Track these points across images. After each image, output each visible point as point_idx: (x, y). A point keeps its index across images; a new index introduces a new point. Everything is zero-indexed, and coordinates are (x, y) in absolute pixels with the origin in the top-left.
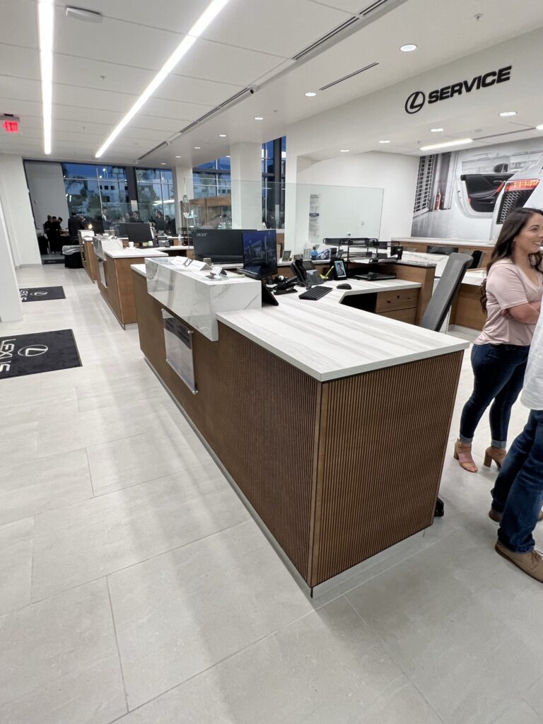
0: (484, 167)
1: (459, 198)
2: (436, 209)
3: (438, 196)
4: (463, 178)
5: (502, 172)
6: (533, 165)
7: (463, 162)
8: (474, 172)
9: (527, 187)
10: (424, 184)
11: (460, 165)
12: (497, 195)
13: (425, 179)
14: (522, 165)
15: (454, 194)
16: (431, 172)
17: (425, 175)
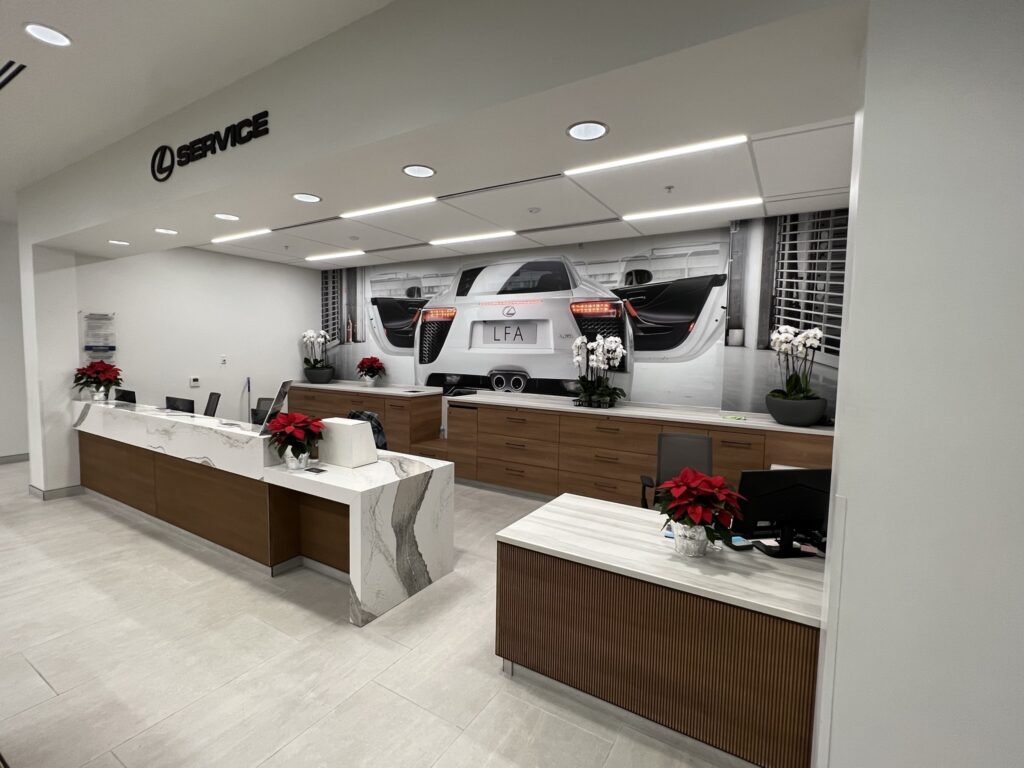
0: (396, 290)
1: (373, 328)
2: (348, 341)
3: (348, 323)
4: (375, 301)
5: (416, 298)
6: (447, 291)
7: (371, 282)
8: (384, 295)
9: (444, 317)
10: (330, 307)
11: (368, 285)
12: (414, 325)
13: (330, 301)
14: (436, 290)
15: (367, 322)
16: (337, 293)
17: (330, 296)
